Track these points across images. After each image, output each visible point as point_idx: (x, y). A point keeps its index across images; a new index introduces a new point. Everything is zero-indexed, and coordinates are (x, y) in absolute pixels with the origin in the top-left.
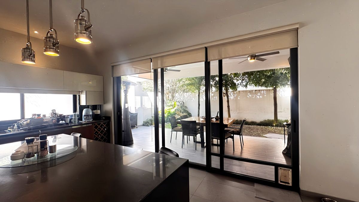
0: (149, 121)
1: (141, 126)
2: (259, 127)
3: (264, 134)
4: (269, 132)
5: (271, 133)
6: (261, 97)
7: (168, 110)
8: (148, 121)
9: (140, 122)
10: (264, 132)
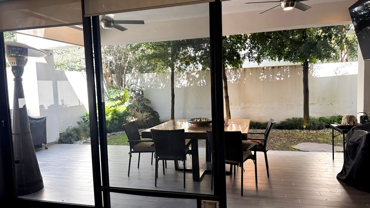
0: (73, 133)
1: (55, 143)
2: (280, 131)
3: (292, 145)
4: (300, 140)
5: (304, 142)
6: (282, 79)
7: (113, 108)
8: (69, 132)
9: (52, 135)
10: (291, 141)
